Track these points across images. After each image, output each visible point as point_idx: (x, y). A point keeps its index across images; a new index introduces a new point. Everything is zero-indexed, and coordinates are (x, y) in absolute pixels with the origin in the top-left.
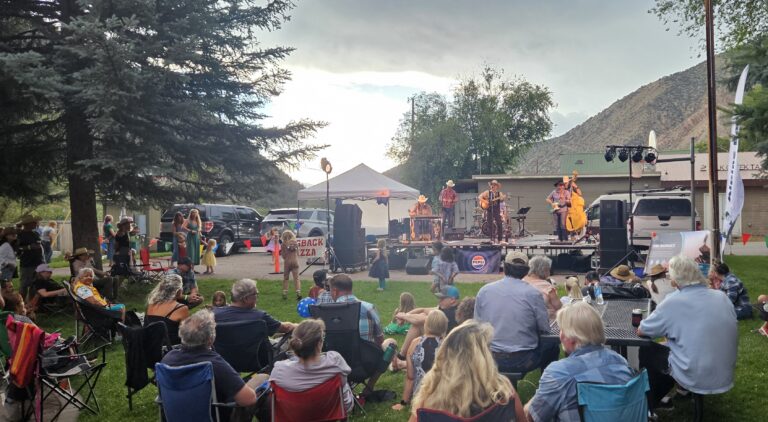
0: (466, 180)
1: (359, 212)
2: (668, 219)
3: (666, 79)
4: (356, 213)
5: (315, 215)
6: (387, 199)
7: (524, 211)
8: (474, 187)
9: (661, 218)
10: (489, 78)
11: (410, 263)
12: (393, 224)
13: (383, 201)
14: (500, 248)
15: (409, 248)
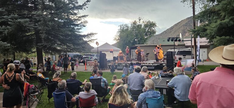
0: (134, 46)
1: (106, 55)
2: (185, 56)
3: (188, 18)
4: (105, 55)
5: (95, 55)
6: (113, 51)
7: (148, 54)
8: (136, 48)
9: (183, 56)
10: (140, 20)
11: (118, 67)
12: (114, 58)
13: (112, 52)
14: (141, 64)
15: (118, 64)
